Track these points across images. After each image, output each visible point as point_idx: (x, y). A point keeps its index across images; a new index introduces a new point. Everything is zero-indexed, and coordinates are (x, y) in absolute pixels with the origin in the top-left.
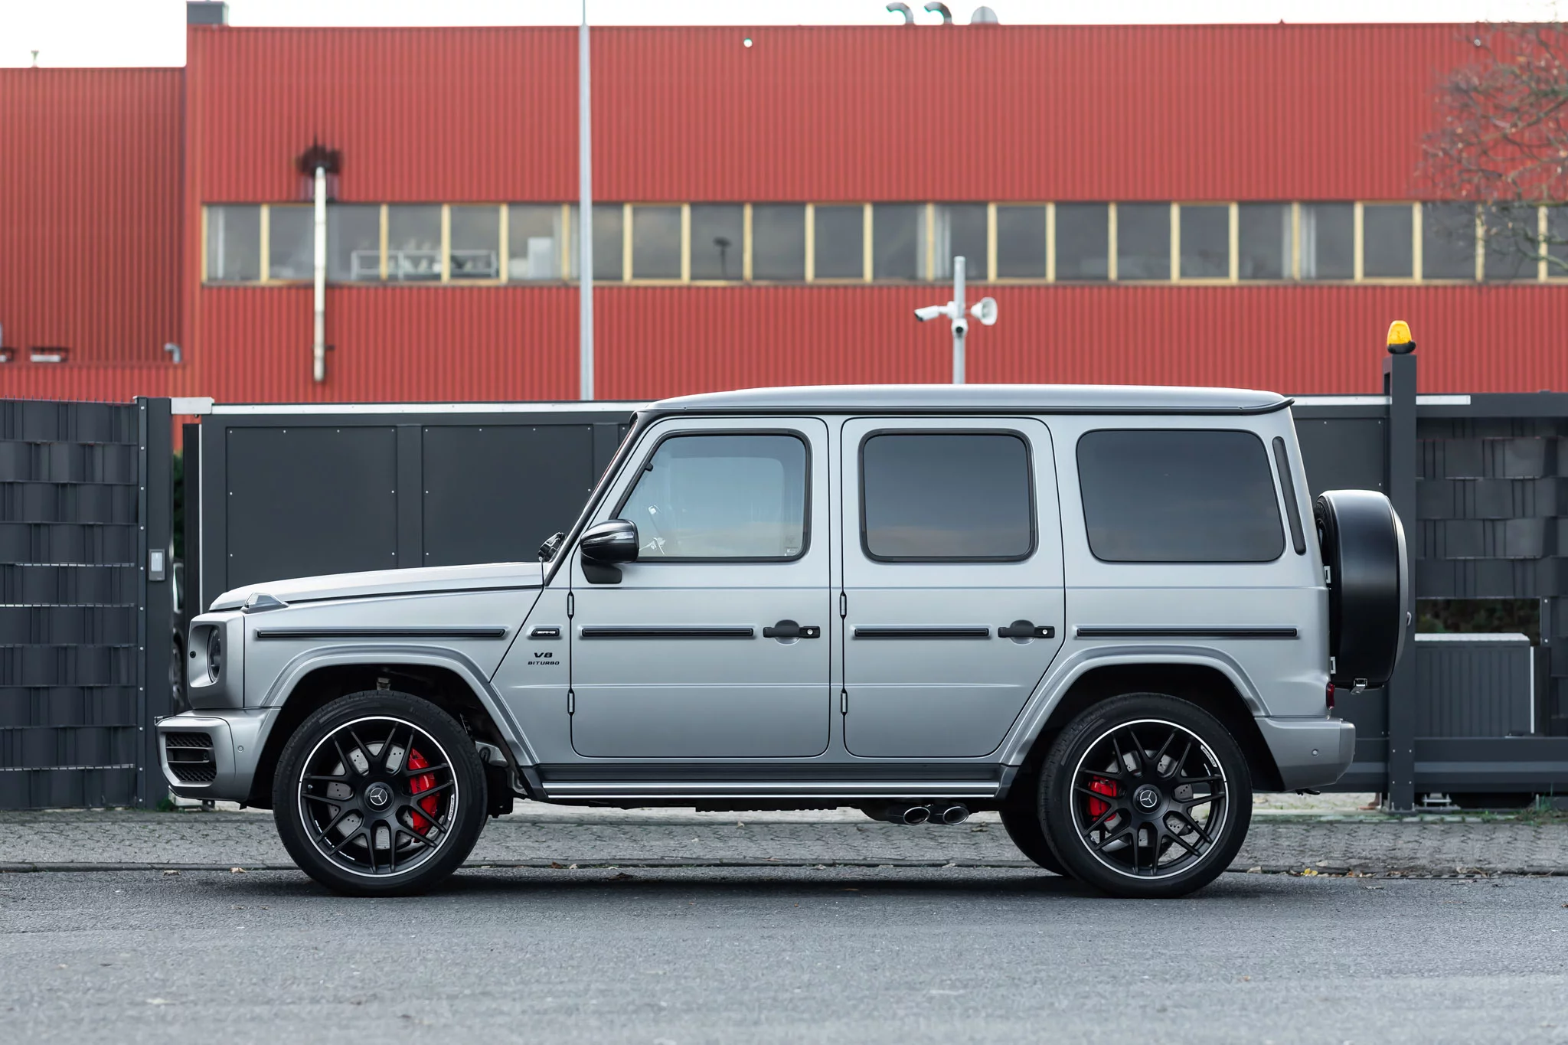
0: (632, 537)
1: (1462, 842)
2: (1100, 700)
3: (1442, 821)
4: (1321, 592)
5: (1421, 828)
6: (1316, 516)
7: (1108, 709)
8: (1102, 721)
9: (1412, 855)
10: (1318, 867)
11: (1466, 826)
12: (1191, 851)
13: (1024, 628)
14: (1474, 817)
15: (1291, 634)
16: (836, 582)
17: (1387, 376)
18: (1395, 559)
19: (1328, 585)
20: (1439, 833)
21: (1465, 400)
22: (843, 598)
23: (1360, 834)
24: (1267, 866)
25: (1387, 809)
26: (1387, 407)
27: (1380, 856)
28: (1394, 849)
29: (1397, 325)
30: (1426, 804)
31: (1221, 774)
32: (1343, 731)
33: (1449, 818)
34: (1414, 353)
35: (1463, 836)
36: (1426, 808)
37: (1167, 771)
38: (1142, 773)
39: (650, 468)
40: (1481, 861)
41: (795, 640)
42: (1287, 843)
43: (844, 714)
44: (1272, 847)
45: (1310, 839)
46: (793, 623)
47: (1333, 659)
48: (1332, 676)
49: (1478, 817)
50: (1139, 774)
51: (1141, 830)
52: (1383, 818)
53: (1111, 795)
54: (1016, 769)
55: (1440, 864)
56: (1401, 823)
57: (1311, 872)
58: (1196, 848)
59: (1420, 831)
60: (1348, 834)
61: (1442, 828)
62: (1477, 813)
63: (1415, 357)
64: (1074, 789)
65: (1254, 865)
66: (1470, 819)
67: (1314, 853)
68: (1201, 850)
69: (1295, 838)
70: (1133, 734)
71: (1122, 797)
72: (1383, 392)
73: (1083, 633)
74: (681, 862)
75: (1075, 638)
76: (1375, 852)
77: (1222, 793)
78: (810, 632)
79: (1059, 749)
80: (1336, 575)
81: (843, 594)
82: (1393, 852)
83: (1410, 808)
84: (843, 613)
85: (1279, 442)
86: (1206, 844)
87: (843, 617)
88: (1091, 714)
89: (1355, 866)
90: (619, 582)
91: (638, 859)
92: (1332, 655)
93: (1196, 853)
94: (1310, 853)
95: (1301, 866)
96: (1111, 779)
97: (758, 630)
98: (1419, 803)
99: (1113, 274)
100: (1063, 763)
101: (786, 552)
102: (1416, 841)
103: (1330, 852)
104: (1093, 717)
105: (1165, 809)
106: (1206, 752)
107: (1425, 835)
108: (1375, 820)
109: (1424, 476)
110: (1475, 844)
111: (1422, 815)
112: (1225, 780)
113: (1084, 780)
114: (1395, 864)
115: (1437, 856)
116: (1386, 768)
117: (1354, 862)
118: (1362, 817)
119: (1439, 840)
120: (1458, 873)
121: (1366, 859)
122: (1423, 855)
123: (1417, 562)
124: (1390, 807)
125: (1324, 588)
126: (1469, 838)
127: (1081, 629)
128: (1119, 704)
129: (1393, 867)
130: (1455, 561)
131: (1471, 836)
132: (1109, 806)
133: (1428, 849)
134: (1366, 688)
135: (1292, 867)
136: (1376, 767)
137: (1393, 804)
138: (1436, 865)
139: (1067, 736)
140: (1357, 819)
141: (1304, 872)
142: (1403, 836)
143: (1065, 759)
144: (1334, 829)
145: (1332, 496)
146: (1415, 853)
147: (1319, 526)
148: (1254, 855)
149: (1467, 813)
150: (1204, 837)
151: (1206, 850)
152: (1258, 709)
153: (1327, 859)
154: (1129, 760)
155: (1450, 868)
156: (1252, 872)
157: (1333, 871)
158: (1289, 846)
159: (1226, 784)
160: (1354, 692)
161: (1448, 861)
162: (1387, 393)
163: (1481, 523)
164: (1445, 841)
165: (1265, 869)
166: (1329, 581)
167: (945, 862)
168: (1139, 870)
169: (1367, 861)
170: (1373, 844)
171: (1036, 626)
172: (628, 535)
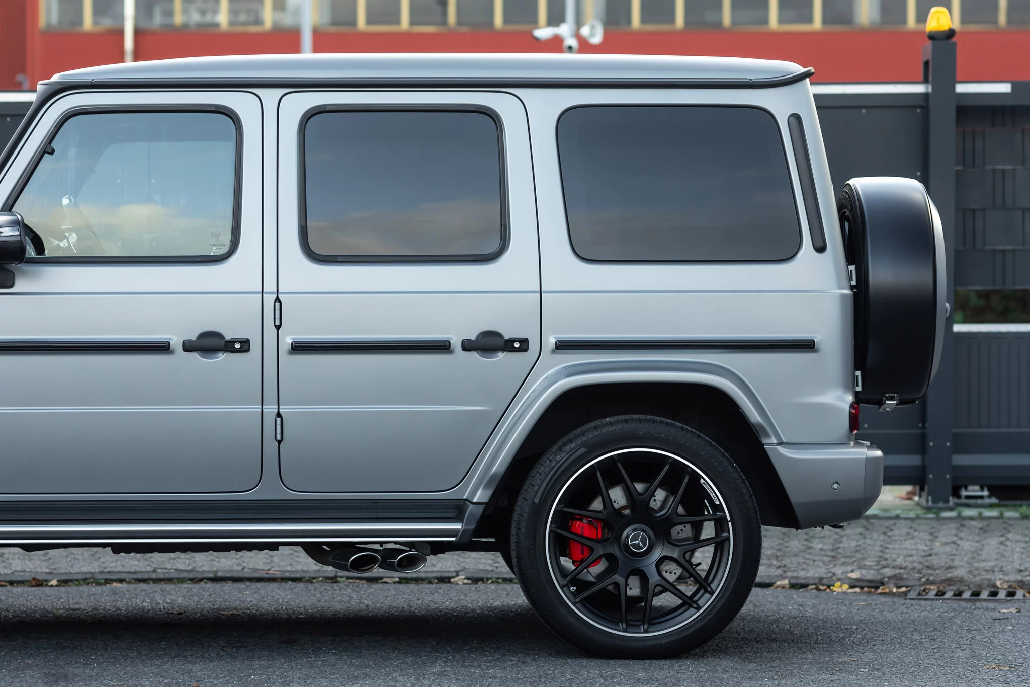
0: (17, 233)
1: (1002, 543)
2: (582, 425)
3: (981, 517)
4: (843, 296)
5: (958, 525)
6: (840, 208)
7: (591, 436)
8: (583, 450)
9: (949, 563)
10: (850, 578)
11: (1005, 523)
12: (689, 602)
13: (491, 341)
14: (1011, 511)
15: (808, 346)
16: (270, 286)
17: (927, 64)
18: (931, 257)
19: (852, 288)
20: (977, 531)
21: (1004, 88)
22: (277, 304)
23: (896, 532)
24: (795, 578)
25: (924, 503)
26: (926, 96)
27: (916, 565)
28: (930, 555)
29: (937, 12)
30: (963, 497)
31: (725, 513)
32: (869, 460)
33: (987, 513)
34: (954, 40)
35: (1002, 536)
36: (963, 501)
37: (662, 508)
38: (632, 511)
39: (50, 151)
40: (1021, 571)
41: (220, 354)
42: (820, 546)
43: (279, 442)
44: (804, 551)
45: (845, 539)
46: (217, 335)
47: (858, 373)
48: (856, 394)
49: (1016, 511)
50: (627, 512)
51: (631, 577)
52: (920, 512)
53: (595, 537)
54: (483, 507)
55: (979, 575)
56: (938, 519)
57: (841, 586)
58: (695, 599)
59: (957, 529)
60: (884, 533)
61: (980, 526)
62: (1015, 506)
63: (955, 44)
64: (550, 531)
65: (782, 577)
66: (1009, 514)
67: (847, 560)
68: (700, 603)
69: (829, 538)
70: (619, 465)
71: (607, 539)
72: (922, 78)
73: (562, 346)
74: (174, 575)
75: (553, 352)
76: (910, 559)
77: (725, 534)
78: (238, 346)
79: (533, 483)
80: (862, 275)
81: (277, 300)
82: (929, 558)
83: (947, 501)
84: (277, 323)
85: (796, 120)
86: (707, 595)
87: (278, 327)
88: (571, 441)
89: (889, 578)
90: (12, 286)
91: (129, 572)
92: (857, 369)
93: (695, 606)
94: (843, 560)
95: (831, 577)
96: (596, 518)
97: (176, 342)
98: (956, 493)
99: (727, 19)
100: (537, 500)
101: (212, 251)
102: (954, 543)
103: (864, 559)
104: (572, 446)
105: (657, 554)
106: (706, 487)
107: (962, 535)
108: (912, 515)
109: (964, 165)
110: (1014, 546)
111: (960, 509)
112: (729, 519)
113: (562, 519)
114: (932, 574)
115: (976, 565)
116: (924, 460)
117: (888, 572)
118: (898, 512)
119: (977, 542)
120: (998, 588)
121: (901, 568)
122: (961, 564)
123: (957, 252)
124: (928, 501)
125: (847, 292)
126: (1008, 539)
127: (560, 341)
128: (605, 430)
129: (928, 580)
130: (994, 251)
131: (1010, 536)
132: (592, 550)
133: (965, 554)
134: (897, 404)
135: (821, 579)
136: (913, 460)
137: (930, 498)
138: (975, 576)
139: (543, 468)
140: (894, 513)
141: (834, 586)
142: (940, 535)
143: (539, 495)
144: (870, 527)
145: (860, 184)
146: (953, 560)
147: (842, 218)
148: (784, 562)
149: (1005, 506)
150: (703, 585)
151: (706, 602)
152: (767, 435)
153: (859, 568)
154: (617, 496)
155: (989, 580)
156: (779, 586)
157: (865, 584)
158: (821, 549)
159: (730, 524)
160: (884, 409)
161: (987, 571)
162: (926, 81)
163: (1020, 213)
164: (984, 542)
165: (794, 581)
166: (854, 283)
167: (454, 574)
168: (627, 625)
169: (902, 571)
170: (909, 547)
171: (507, 337)
172: (11, 231)
